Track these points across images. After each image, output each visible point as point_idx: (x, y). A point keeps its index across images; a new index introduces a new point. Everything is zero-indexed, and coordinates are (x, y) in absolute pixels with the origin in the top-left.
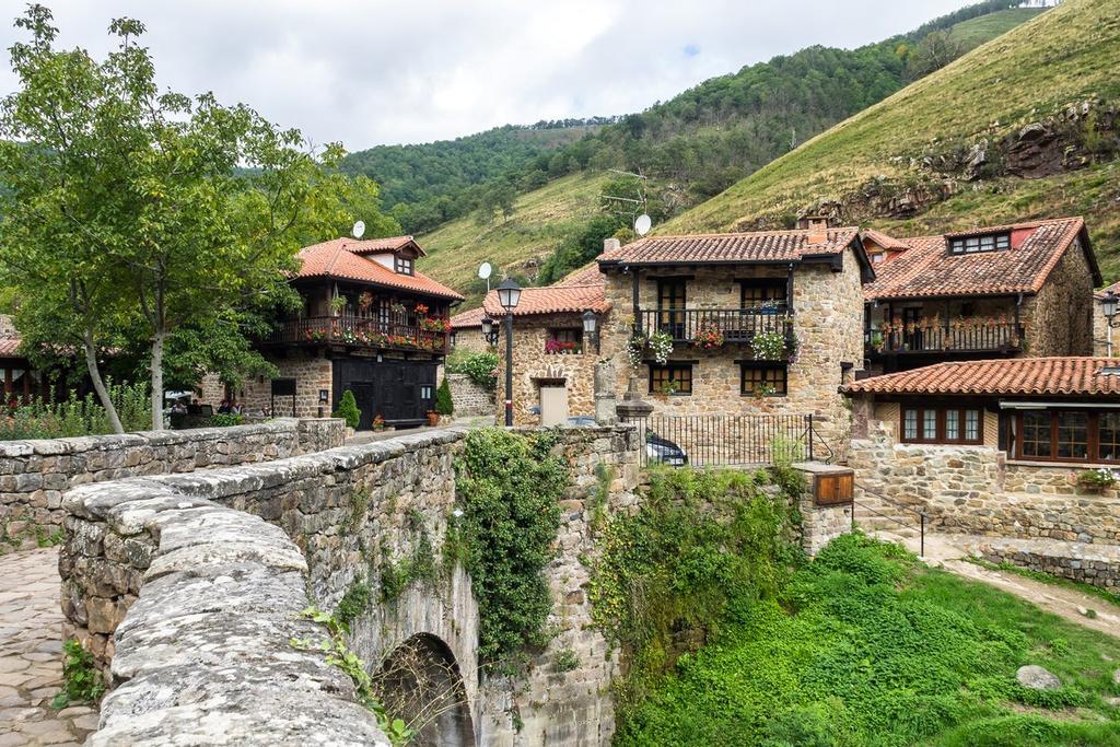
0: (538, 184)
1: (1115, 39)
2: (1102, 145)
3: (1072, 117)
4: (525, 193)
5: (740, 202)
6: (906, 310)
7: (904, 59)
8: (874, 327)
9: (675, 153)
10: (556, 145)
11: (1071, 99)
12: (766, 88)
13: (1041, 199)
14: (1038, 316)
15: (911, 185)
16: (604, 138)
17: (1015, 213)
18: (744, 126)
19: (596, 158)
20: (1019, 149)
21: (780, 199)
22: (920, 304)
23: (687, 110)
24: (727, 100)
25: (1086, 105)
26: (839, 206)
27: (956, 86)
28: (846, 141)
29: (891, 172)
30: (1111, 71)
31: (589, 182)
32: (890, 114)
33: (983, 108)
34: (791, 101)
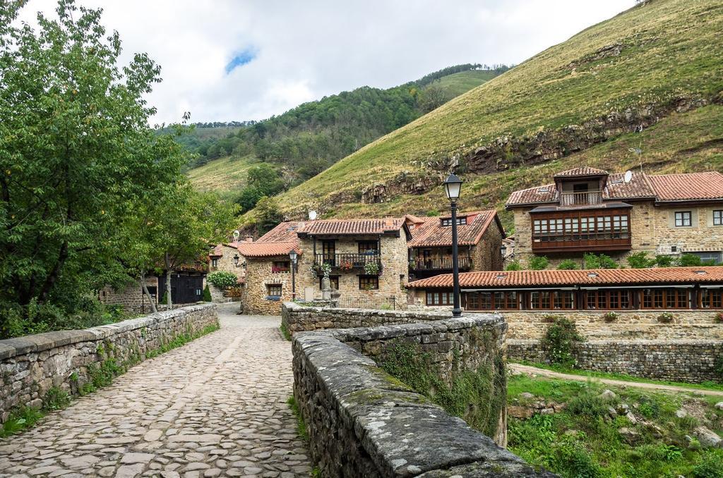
0: (200, 164)
1: (520, 103)
2: (514, 159)
3: (500, 144)
4: (192, 169)
5: (330, 183)
6: (425, 251)
7: (414, 96)
8: (411, 259)
9: (286, 148)
10: (209, 138)
11: (499, 135)
12: (338, 111)
13: (486, 186)
14: (478, 255)
15: (422, 177)
16: (241, 135)
17: (474, 193)
18: (326, 133)
19: (238, 149)
20: (475, 160)
21: (353, 182)
22: (430, 249)
23: (292, 121)
24: (315, 117)
25: (506, 139)
26: (384, 187)
27: (443, 123)
28: (387, 150)
29: (411, 169)
30: (518, 121)
31: (234, 164)
32: (409, 136)
33: (457, 136)
34: (352, 119)
